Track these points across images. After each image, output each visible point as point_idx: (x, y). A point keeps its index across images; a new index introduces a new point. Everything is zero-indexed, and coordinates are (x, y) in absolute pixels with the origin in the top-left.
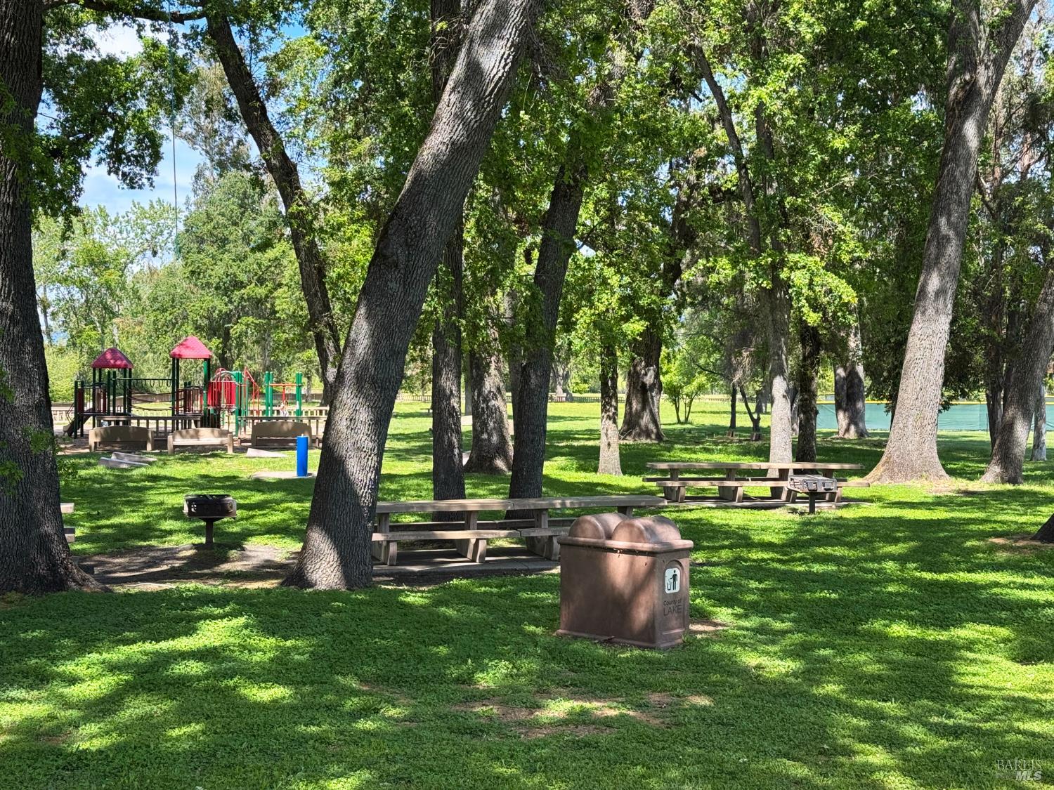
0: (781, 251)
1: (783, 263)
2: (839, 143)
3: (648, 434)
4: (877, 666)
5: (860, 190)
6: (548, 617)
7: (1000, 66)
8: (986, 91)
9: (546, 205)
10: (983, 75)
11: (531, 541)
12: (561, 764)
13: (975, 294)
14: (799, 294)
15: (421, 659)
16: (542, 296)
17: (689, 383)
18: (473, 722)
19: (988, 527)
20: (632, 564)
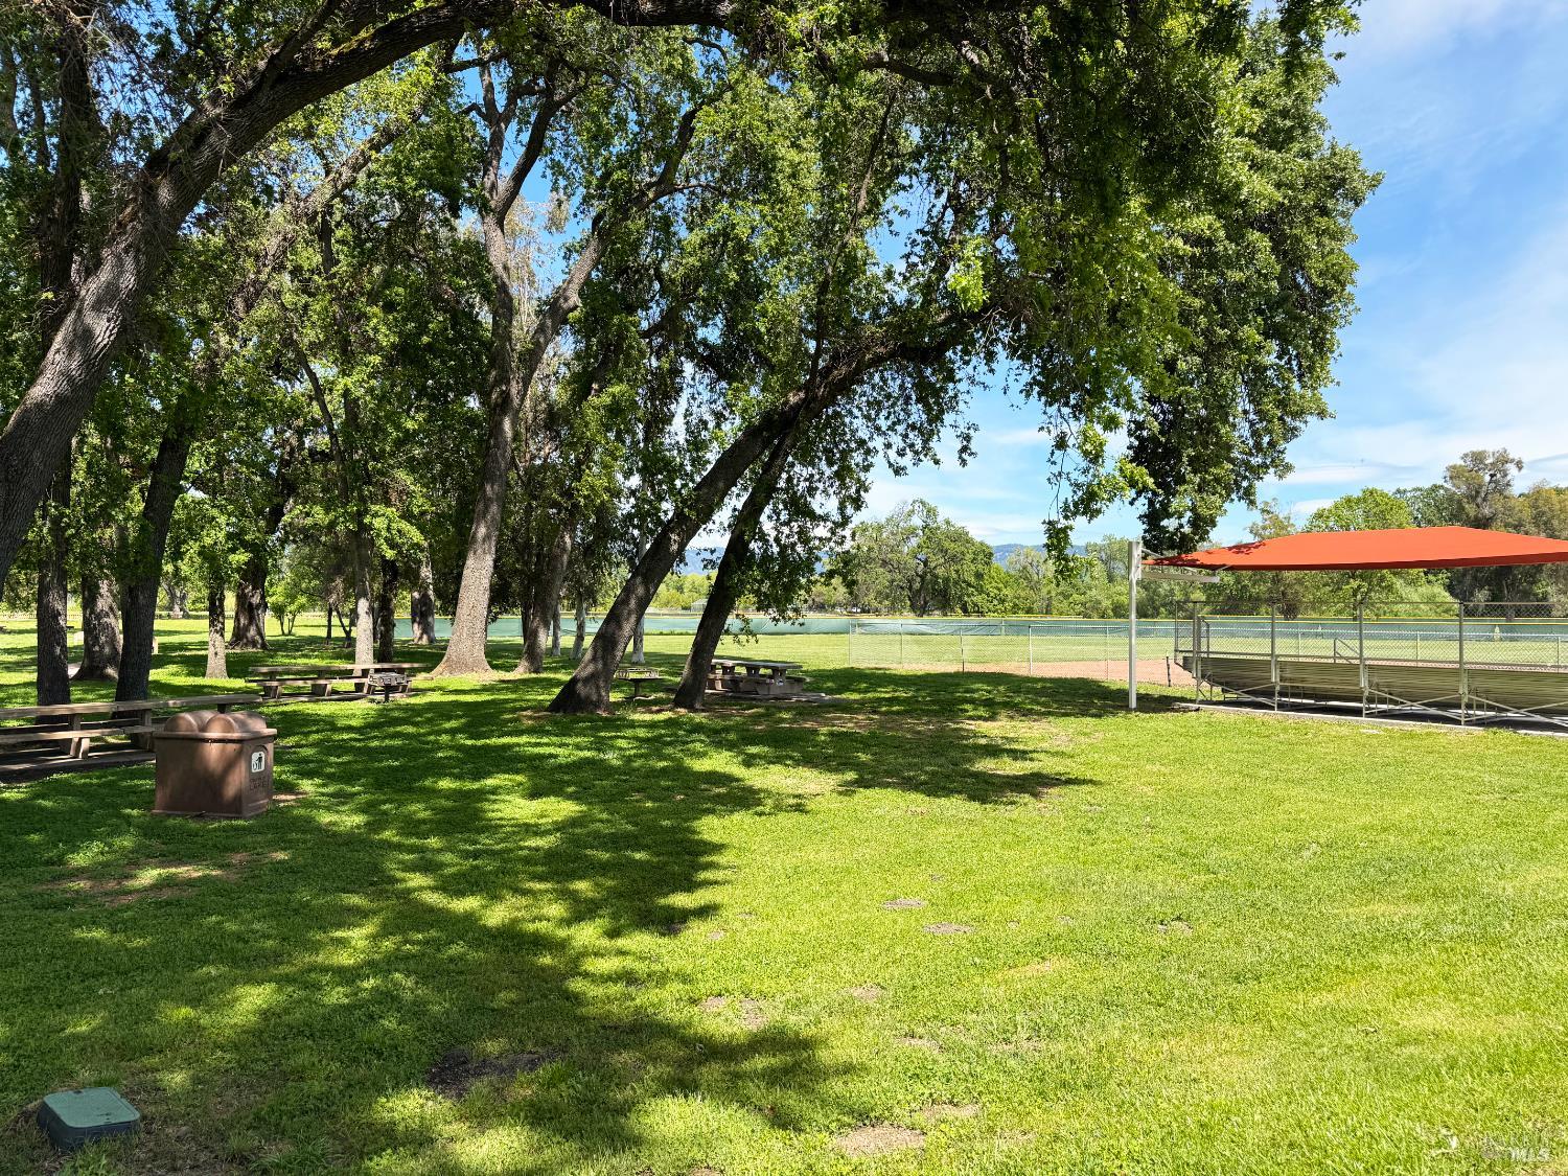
0: (365, 502)
1: (366, 511)
2: (410, 425)
3: (254, 644)
4: (428, 813)
5: (427, 462)
6: (145, 800)
7: (526, 382)
8: (516, 402)
9: (155, 454)
10: (514, 389)
11: (134, 737)
12: (142, 923)
13: (513, 540)
14: (378, 535)
16: (151, 528)
17: (292, 602)
18: (57, 898)
19: (517, 705)
20: (223, 750)
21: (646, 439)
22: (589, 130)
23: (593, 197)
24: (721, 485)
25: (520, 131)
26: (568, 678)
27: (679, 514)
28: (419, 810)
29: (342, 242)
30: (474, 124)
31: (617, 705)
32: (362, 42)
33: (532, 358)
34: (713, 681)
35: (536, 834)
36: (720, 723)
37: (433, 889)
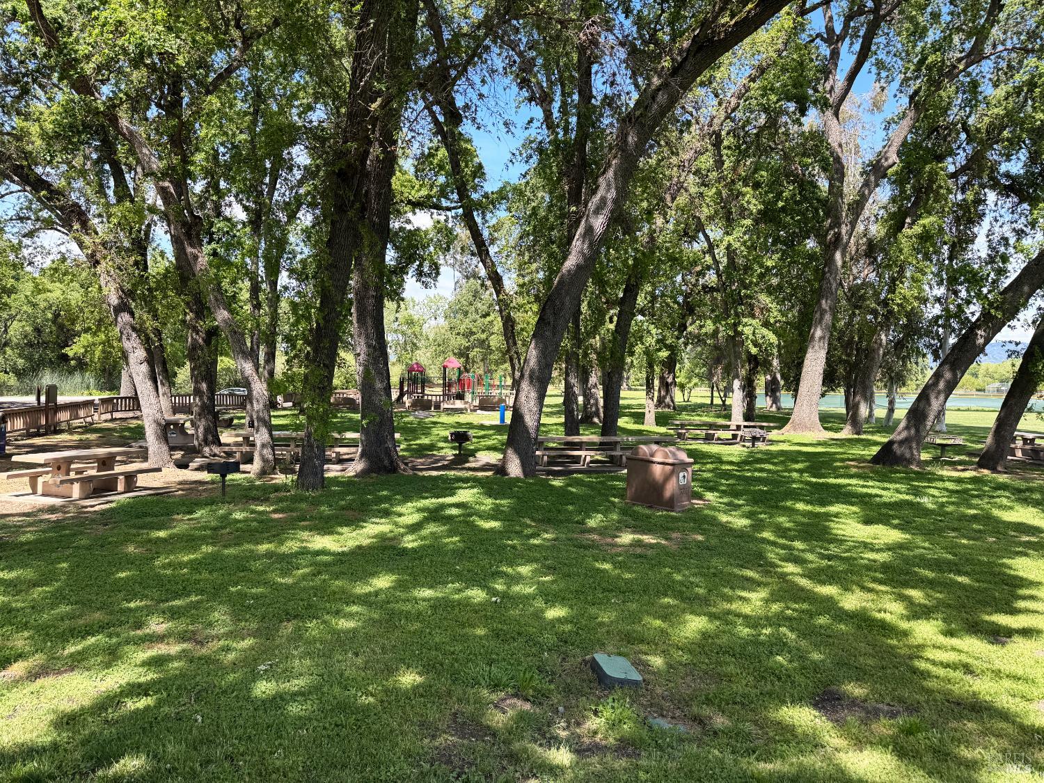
0: (739, 317)
1: (739, 323)
2: (769, 263)
3: (669, 407)
5: (780, 287)
6: (621, 494)
7: (853, 225)
8: (845, 238)
9: (621, 295)
10: (844, 229)
11: (611, 457)
12: (628, 565)
13: (839, 339)
14: (747, 338)
15: (559, 511)
16: (618, 338)
17: (690, 382)
18: (585, 542)
19: (845, 456)
20: (663, 469)
21: (951, 258)
22: (907, 30)
23: (910, 79)
24: (1026, 289)
25: (852, 44)
26: (885, 440)
27: (985, 315)
28: (783, 520)
29: (729, 148)
30: (818, 48)
31: (927, 463)
32: (749, 12)
33: (857, 207)
34: (1013, 449)
35: (872, 550)
36: (1023, 485)
37: (803, 576)
